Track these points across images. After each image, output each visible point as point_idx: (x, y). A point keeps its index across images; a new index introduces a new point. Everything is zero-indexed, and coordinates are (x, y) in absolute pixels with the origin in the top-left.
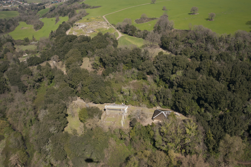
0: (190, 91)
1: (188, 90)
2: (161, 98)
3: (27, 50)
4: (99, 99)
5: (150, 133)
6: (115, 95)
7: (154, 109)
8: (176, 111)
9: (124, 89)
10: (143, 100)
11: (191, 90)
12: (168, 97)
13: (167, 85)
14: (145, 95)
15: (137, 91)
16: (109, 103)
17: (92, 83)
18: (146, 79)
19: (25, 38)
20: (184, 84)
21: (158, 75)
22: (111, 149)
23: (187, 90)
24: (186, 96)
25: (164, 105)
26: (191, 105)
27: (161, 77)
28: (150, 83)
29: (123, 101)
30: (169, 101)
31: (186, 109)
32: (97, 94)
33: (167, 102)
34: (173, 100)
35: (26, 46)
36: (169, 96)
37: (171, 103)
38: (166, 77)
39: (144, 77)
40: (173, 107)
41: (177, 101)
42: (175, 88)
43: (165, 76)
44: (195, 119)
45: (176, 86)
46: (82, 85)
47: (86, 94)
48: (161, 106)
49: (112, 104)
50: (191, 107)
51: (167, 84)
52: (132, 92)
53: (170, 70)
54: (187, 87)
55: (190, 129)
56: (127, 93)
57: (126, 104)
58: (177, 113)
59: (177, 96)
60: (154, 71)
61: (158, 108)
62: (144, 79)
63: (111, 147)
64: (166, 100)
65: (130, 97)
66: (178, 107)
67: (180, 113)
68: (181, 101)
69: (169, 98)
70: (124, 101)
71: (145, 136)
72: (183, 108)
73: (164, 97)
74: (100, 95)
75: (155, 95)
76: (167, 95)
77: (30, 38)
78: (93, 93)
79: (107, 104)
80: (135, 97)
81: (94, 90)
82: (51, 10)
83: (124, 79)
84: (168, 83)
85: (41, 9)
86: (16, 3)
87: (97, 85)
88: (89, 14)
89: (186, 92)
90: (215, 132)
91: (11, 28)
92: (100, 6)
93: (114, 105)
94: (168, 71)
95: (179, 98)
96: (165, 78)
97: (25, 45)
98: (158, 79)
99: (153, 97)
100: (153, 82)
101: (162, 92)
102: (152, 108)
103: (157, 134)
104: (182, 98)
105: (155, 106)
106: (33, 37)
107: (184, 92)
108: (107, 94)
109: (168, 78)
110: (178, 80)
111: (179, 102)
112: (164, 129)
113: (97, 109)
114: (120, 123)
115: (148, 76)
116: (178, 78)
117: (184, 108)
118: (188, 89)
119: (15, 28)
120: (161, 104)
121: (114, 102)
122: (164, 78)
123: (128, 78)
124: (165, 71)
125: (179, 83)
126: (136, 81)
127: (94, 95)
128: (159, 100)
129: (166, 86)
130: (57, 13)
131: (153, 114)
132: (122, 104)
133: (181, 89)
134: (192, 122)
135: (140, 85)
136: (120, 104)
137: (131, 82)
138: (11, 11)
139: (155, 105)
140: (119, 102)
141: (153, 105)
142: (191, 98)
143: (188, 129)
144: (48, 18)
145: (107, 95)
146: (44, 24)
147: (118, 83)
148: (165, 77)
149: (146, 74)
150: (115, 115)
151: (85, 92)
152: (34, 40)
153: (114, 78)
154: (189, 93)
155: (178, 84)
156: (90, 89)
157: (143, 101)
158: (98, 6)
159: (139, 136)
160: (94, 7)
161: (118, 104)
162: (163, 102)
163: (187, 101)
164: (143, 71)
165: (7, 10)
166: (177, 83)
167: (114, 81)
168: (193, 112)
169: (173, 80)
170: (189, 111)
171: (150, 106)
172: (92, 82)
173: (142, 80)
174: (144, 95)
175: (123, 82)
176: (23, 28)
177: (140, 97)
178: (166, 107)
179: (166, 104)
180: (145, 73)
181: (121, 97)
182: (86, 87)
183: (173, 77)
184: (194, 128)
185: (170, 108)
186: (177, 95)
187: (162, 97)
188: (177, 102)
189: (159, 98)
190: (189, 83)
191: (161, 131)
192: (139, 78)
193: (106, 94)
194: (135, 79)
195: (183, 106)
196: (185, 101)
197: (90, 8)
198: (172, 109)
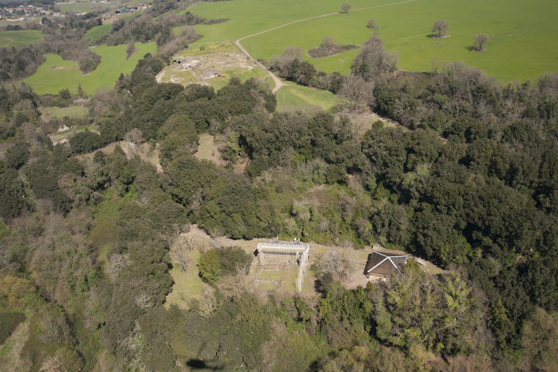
0: (449, 209)
1: (446, 208)
2: (383, 225)
3: (66, 118)
4: (242, 228)
5: (365, 306)
6: (278, 220)
7: (368, 250)
8: (418, 256)
9: (298, 205)
10: (341, 231)
11: (451, 207)
12: (401, 224)
13: (395, 197)
14: (345, 218)
15: (327, 211)
16: (264, 239)
17: (226, 192)
18: (345, 183)
19: (61, 90)
20: (435, 194)
21: (374, 174)
22: (275, 344)
23: (443, 207)
24: (440, 222)
25: (389, 241)
26: (451, 242)
27: (381, 178)
28: (355, 193)
29: (295, 234)
30: (401, 233)
31: (442, 250)
32: (237, 217)
33: (396, 236)
34: (409, 231)
35: (64, 109)
36: (402, 222)
37: (406, 237)
38: (393, 179)
39: (340, 178)
40: (410, 246)
41: (420, 233)
42: (414, 202)
43: (390, 175)
44: (466, 274)
45: (416, 199)
46: (203, 198)
47: (212, 217)
48: (384, 243)
49: (271, 240)
50: (453, 245)
51: (395, 195)
52: (316, 213)
53: (400, 164)
54: (443, 202)
55: (455, 297)
56: (305, 214)
57: (303, 239)
58: (419, 260)
59: (421, 221)
60: (363, 164)
61: (377, 248)
62: (342, 182)
63: (275, 338)
64: (394, 232)
65: (313, 224)
66: (424, 246)
67: (426, 260)
68: (430, 233)
69: (402, 227)
70: (299, 234)
71: (352, 313)
72: (434, 249)
73: (390, 224)
74: (245, 221)
75: (371, 218)
76: (396, 218)
77: (73, 91)
78: (229, 215)
79: (260, 239)
80: (325, 224)
81: (231, 209)
82: (115, 27)
83: (297, 184)
84: (396, 193)
85: (92, 26)
86: (36, 12)
87: (237, 197)
88: (202, 36)
89: (440, 211)
90: (510, 304)
91: (28, 68)
92: (227, 20)
93: (276, 242)
94: (397, 165)
95: (426, 226)
96: (390, 182)
97: (62, 106)
98: (372, 182)
99: (365, 224)
100: (362, 189)
101: (387, 212)
102: (363, 248)
103: (380, 307)
104: (432, 225)
105: (369, 244)
106: (80, 88)
107: (437, 213)
108: (261, 218)
109: (398, 180)
110: (421, 186)
111: (425, 235)
112: (395, 297)
113: (240, 252)
114: (294, 285)
115: (350, 176)
116: (421, 182)
117: (436, 248)
118: (445, 206)
119: (37, 68)
120: (383, 239)
121: (276, 236)
122: (388, 181)
123: (305, 180)
124: (389, 164)
125: (423, 192)
126: (322, 187)
127: (229, 219)
128: (379, 231)
129: (392, 198)
130: (130, 34)
131: (365, 263)
132: (295, 239)
133: (429, 205)
134: (458, 279)
135: (332, 198)
136: (289, 241)
137: (312, 191)
138: (26, 29)
139: (370, 241)
140: (286, 234)
141: (365, 241)
142: (452, 225)
143: (450, 297)
144: (108, 45)
145: (261, 220)
146: (102, 59)
147: (283, 192)
148: (389, 178)
149: (345, 172)
150: (280, 265)
151: (209, 213)
152: (81, 94)
153: (273, 182)
154: (448, 213)
155: (421, 194)
156: (220, 207)
157: (341, 233)
158: (221, 18)
159: (340, 314)
160: (212, 22)
161: (285, 240)
162: (388, 235)
163: (443, 234)
164: (338, 164)
165: (17, 28)
166: (419, 191)
167: (274, 189)
168: (457, 257)
169: (410, 186)
170: (449, 254)
171: (358, 243)
172: (227, 190)
173: (336, 184)
174: (344, 220)
175: (294, 190)
176: (55, 67)
177: (335, 223)
178: (394, 247)
179: (395, 240)
180: (343, 170)
181: (291, 223)
182: (212, 202)
183: (409, 178)
184: (464, 293)
185: (403, 248)
186: (419, 219)
187: (387, 223)
188: (421, 237)
189: (380, 226)
190: (448, 193)
191: (390, 300)
192: (329, 180)
193: (258, 218)
194: (320, 184)
195: (434, 243)
196: (438, 232)
197: (205, 24)
198: (408, 250)
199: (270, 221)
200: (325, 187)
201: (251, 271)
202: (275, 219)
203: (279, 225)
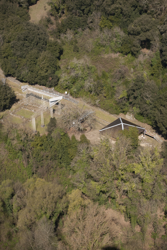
17: (20, 38)
25: (140, 114)
33: (143, 109)
48: (136, 115)
49: (48, 89)
60: (154, 40)
69: (147, 101)
79: (41, 86)
80: (88, 84)
99: (121, 92)
105: (123, 112)
120: (136, 110)
132: (66, 93)
135: (116, 66)
136: (62, 93)
137: (106, 57)
139: (125, 110)
145: (41, 69)
149: (139, 45)
161: (58, 92)
164: (134, 36)
173: (129, 55)
180: (137, 43)
189: (132, 96)
194: (116, 52)
199: (49, 72)
200: (119, 56)
201: (14, 107)
202: (57, 72)
203: (57, 77)
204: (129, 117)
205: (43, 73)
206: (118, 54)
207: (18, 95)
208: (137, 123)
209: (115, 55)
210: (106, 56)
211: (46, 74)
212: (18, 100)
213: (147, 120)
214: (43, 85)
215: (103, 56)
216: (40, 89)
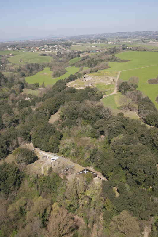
4: (43, 146)
12: (98, 158)
19: (35, 83)
21: (107, 136)
49: (54, 154)
60: (105, 131)
74: (45, 143)
80: (73, 152)
81: (41, 136)
82: (83, 59)
85: (74, 57)
86: (60, 49)
88: (110, 67)
92: (130, 61)
95: (106, 161)
98: (105, 140)
102: (85, 167)
105: (89, 166)
118: (117, 154)
119: (37, 72)
120: (94, 165)
128: (91, 160)
136: (60, 156)
138: (48, 56)
144: (76, 67)
145: (50, 144)
156: (38, 135)
158: (127, 60)
160: (122, 61)
164: (97, 129)
165: (45, 55)
171: (84, 164)
173: (95, 138)
176: (44, 73)
178: (98, 170)
192: (91, 136)
197: (118, 62)
199: (54, 146)
201: (36, 162)
202: (58, 146)
203: (58, 148)
204: (91, 169)
205: (51, 146)
206: (90, 138)
207: (39, 156)
208: (94, 171)
209: (88, 138)
210: (83, 139)
211: (53, 147)
212: (39, 159)
213: (100, 170)
214: (52, 152)
215: (82, 139)
216: (50, 154)
